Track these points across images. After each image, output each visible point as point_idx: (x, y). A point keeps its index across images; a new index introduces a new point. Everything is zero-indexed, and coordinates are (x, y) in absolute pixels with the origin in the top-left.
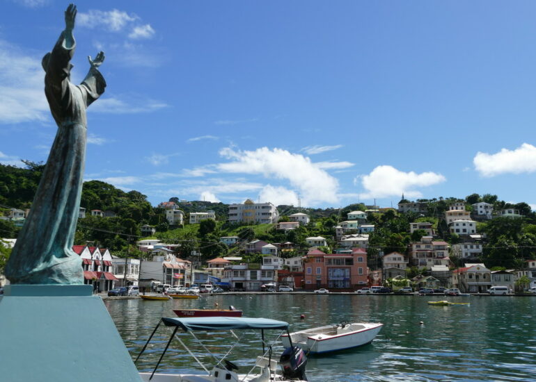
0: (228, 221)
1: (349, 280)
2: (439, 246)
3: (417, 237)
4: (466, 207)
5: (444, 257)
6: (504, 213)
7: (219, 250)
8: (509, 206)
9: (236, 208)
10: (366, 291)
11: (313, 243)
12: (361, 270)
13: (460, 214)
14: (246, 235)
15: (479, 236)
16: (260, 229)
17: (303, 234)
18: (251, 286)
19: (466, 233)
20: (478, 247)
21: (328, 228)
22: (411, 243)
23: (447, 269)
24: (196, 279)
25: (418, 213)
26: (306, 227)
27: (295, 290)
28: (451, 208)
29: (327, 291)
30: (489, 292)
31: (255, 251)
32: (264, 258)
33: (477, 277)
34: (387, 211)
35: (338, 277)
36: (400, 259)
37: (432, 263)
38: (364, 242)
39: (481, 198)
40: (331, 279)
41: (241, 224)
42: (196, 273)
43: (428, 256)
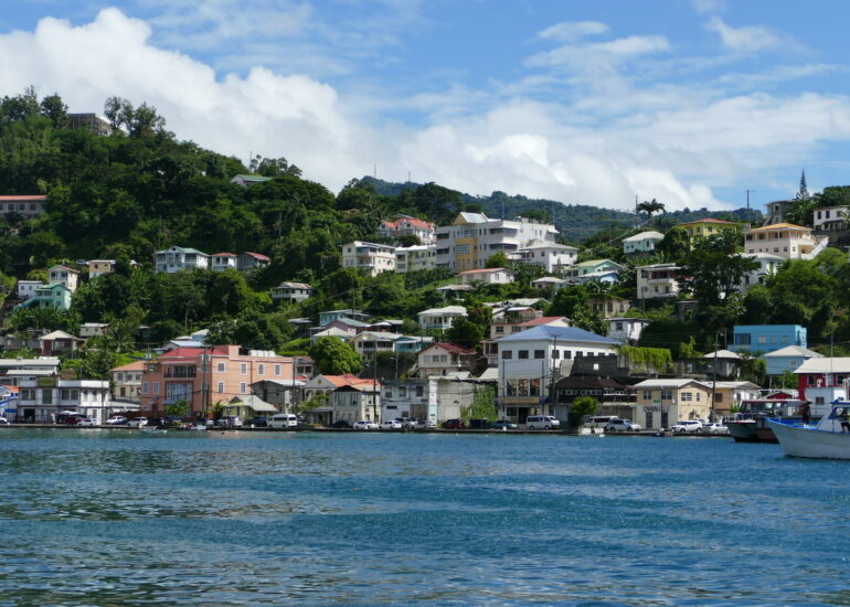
1: (190, 405)
18: (42, 415)
35: (178, 398)
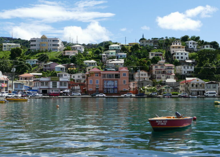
0: (29, 50)
1: (117, 88)
2: (169, 67)
3: (155, 61)
4: (182, 43)
5: (172, 74)
6: (204, 47)
7: (26, 69)
8: (206, 43)
9: (35, 41)
10: (130, 95)
11: (88, 64)
12: (124, 81)
13: (179, 47)
14: (43, 59)
15: (190, 61)
16: (52, 55)
17: (81, 58)
19: (183, 59)
20: (191, 68)
21: (97, 55)
22: (152, 65)
23: (175, 81)
24: (15, 87)
25: (154, 46)
26: (82, 54)
27: (82, 95)
28: (173, 44)
29: (105, 95)
30: (205, 95)
31: (50, 69)
32: (58, 74)
33: (197, 86)
34: (134, 44)
35: (110, 86)
36: (145, 75)
37: (164, 77)
38: (121, 64)
39: (190, 38)
40: (105, 87)
41: (39, 52)
42: (15, 84)
43: (162, 73)
